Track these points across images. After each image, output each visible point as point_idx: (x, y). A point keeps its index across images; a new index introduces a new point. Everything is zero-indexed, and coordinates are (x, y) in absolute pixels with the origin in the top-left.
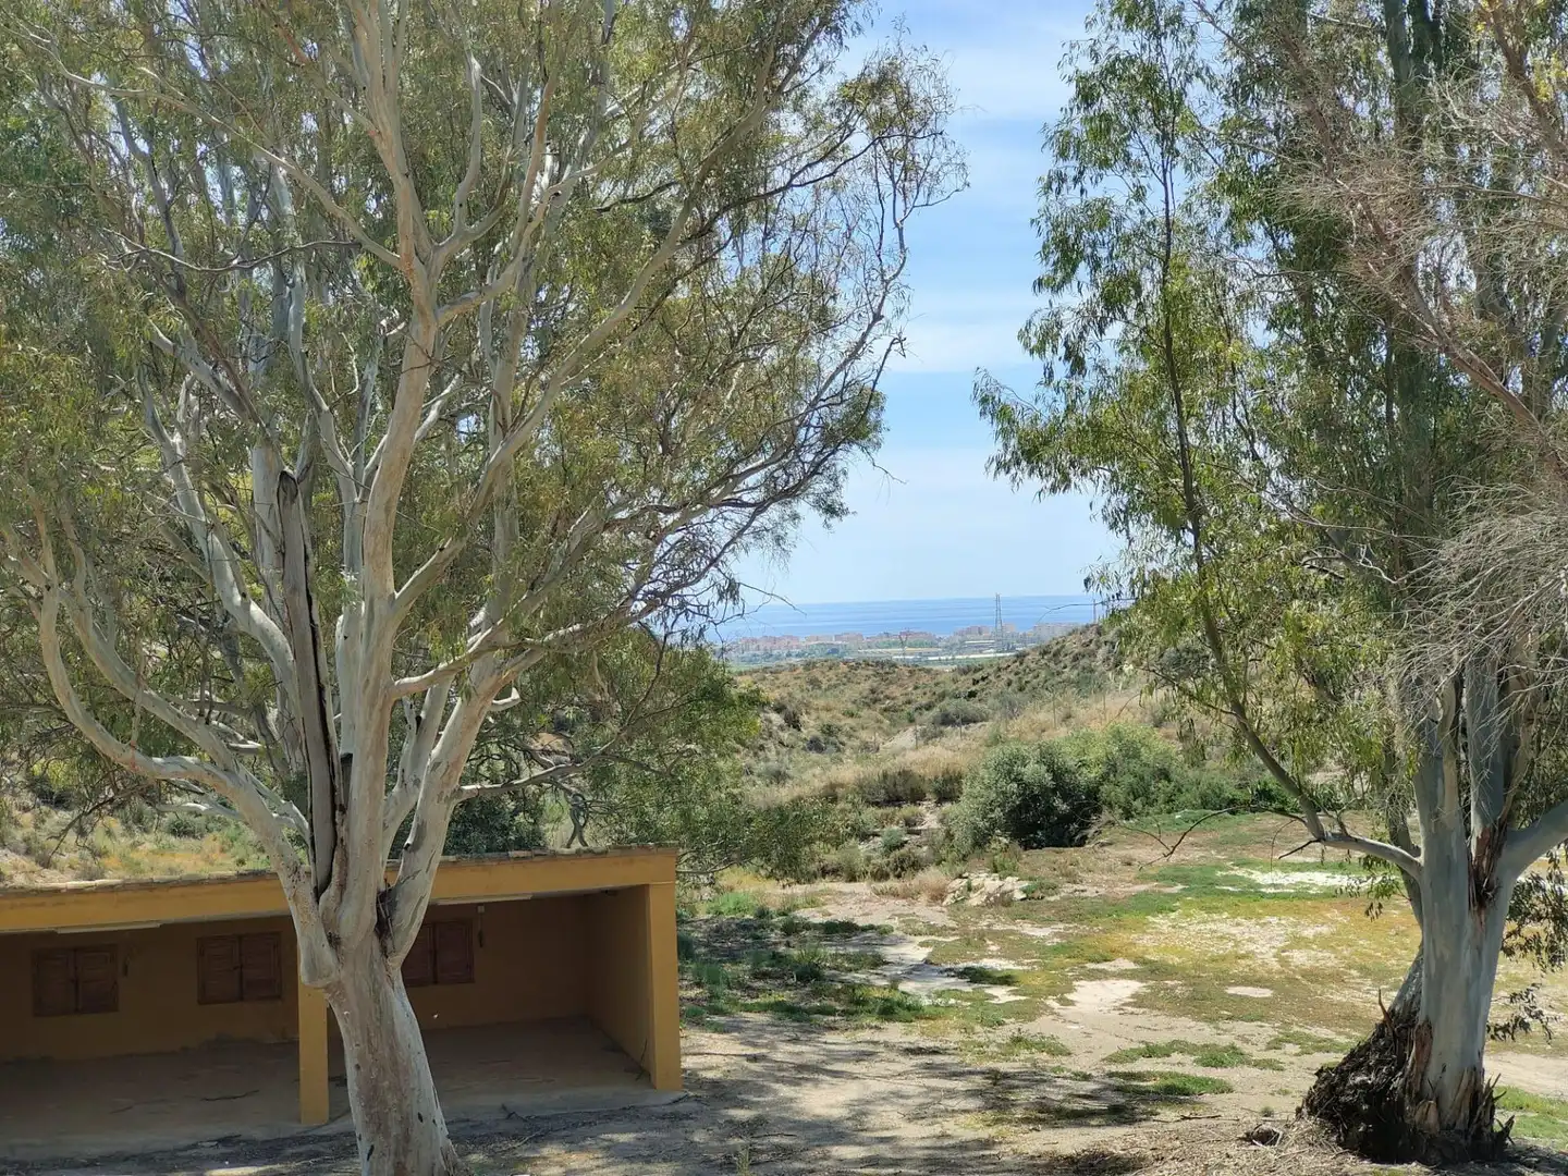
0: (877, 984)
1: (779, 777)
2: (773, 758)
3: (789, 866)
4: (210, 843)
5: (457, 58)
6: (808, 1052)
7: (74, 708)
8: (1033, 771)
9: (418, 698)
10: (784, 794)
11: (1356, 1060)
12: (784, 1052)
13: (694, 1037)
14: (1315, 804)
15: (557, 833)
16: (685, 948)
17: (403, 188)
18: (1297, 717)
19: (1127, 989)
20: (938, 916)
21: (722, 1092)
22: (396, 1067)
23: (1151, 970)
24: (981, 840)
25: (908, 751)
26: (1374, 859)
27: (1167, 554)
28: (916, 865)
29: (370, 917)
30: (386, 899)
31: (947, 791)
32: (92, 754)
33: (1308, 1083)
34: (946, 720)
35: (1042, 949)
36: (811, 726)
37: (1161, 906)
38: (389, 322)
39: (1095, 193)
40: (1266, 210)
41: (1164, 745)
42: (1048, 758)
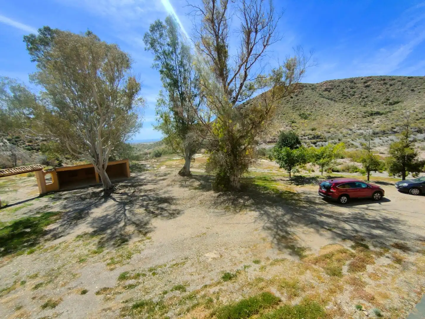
0: (146, 168)
1: (136, 153)
2: (135, 152)
3: (138, 160)
4: (84, 162)
5: (103, 95)
6: (141, 174)
7: (71, 151)
8: (157, 152)
9: (104, 149)
10: (137, 155)
11: (181, 170)
12: (139, 174)
13: (131, 174)
14: (178, 153)
15: (117, 159)
16: (130, 167)
17: (99, 106)
18: (176, 147)
19: (165, 167)
20: (150, 163)
21: (134, 177)
22: (106, 179)
23: (166, 166)
24: (153, 157)
25: (146, 151)
26: (182, 156)
27: (167, 136)
28: (148, 159)
29: (102, 166)
30: (103, 166)
31: (150, 154)
32: (73, 155)
33: (178, 172)
34: (149, 148)
35: (158, 165)
36: (138, 149)
37: (166, 161)
38: (98, 117)
39: (159, 109)
40: (172, 110)
41: (166, 149)
42: (158, 151)
